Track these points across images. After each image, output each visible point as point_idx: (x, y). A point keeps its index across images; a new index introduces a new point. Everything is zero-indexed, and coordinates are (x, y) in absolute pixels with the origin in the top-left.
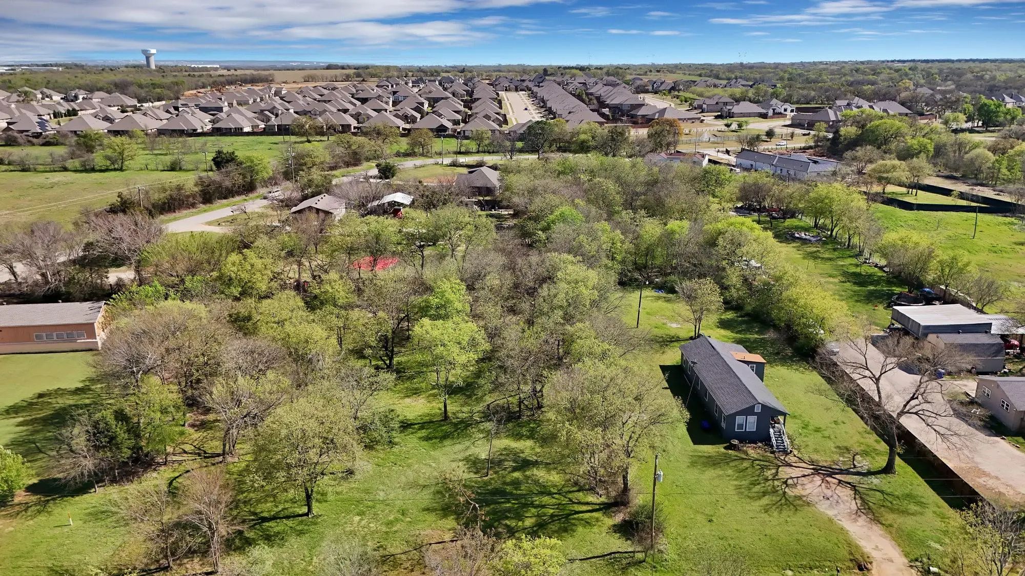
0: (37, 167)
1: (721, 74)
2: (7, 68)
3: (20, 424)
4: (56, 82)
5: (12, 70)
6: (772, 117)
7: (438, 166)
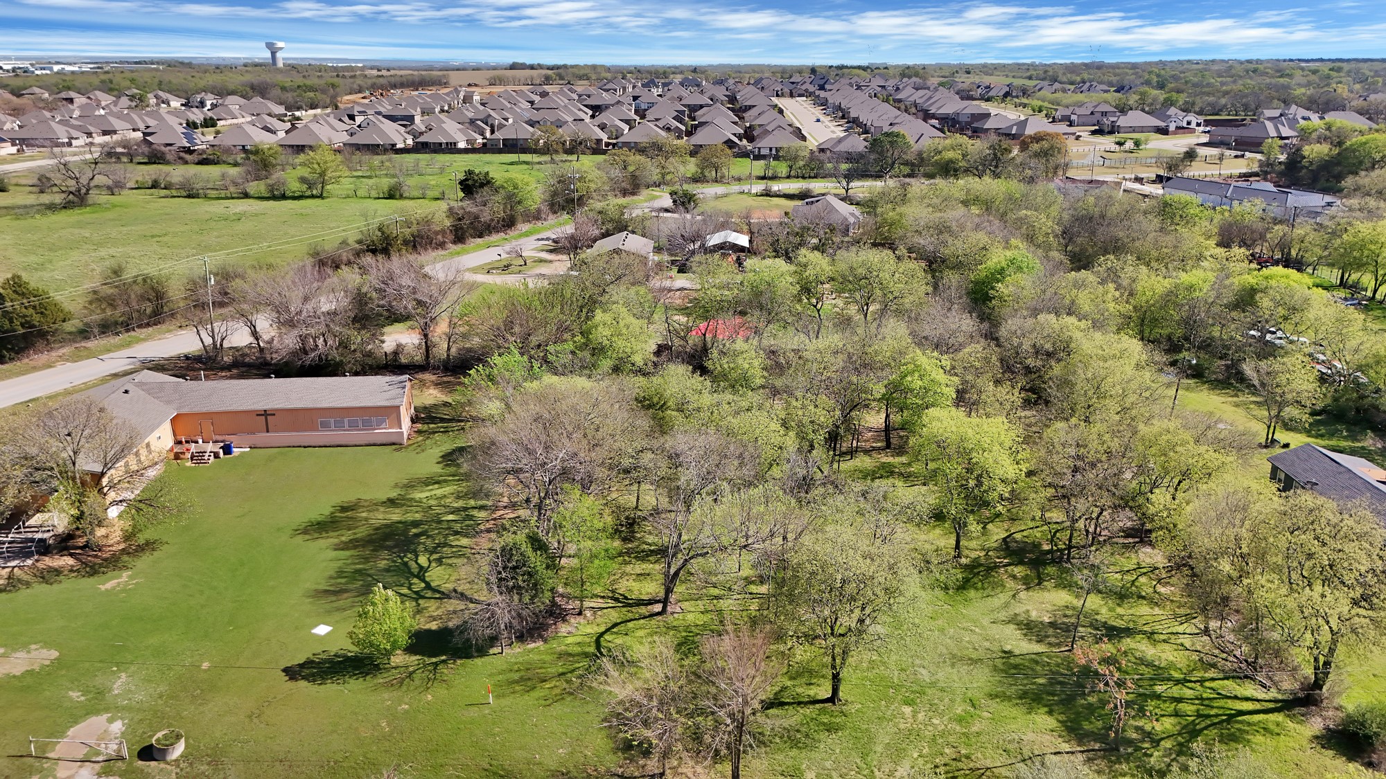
0: (208, 191)
1: (1060, 75)
2: (92, 66)
3: (338, 548)
4: (170, 82)
5: (98, 68)
6: (1175, 133)
7: (745, 196)
